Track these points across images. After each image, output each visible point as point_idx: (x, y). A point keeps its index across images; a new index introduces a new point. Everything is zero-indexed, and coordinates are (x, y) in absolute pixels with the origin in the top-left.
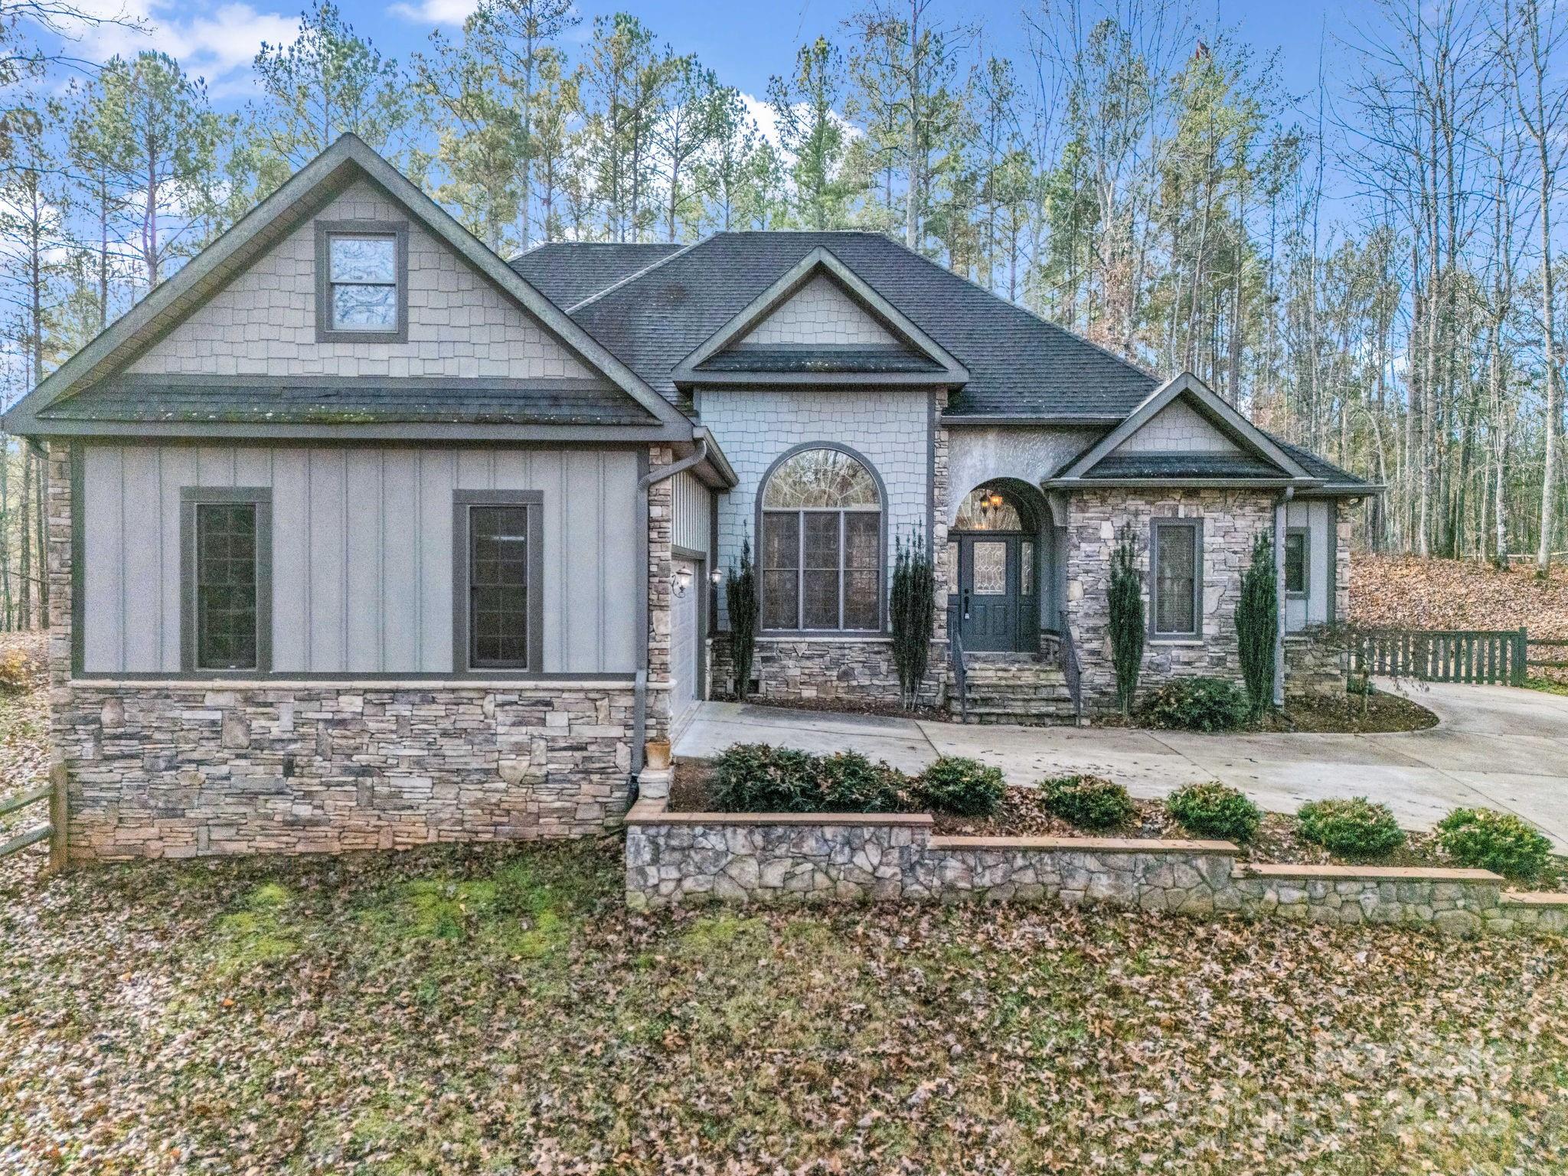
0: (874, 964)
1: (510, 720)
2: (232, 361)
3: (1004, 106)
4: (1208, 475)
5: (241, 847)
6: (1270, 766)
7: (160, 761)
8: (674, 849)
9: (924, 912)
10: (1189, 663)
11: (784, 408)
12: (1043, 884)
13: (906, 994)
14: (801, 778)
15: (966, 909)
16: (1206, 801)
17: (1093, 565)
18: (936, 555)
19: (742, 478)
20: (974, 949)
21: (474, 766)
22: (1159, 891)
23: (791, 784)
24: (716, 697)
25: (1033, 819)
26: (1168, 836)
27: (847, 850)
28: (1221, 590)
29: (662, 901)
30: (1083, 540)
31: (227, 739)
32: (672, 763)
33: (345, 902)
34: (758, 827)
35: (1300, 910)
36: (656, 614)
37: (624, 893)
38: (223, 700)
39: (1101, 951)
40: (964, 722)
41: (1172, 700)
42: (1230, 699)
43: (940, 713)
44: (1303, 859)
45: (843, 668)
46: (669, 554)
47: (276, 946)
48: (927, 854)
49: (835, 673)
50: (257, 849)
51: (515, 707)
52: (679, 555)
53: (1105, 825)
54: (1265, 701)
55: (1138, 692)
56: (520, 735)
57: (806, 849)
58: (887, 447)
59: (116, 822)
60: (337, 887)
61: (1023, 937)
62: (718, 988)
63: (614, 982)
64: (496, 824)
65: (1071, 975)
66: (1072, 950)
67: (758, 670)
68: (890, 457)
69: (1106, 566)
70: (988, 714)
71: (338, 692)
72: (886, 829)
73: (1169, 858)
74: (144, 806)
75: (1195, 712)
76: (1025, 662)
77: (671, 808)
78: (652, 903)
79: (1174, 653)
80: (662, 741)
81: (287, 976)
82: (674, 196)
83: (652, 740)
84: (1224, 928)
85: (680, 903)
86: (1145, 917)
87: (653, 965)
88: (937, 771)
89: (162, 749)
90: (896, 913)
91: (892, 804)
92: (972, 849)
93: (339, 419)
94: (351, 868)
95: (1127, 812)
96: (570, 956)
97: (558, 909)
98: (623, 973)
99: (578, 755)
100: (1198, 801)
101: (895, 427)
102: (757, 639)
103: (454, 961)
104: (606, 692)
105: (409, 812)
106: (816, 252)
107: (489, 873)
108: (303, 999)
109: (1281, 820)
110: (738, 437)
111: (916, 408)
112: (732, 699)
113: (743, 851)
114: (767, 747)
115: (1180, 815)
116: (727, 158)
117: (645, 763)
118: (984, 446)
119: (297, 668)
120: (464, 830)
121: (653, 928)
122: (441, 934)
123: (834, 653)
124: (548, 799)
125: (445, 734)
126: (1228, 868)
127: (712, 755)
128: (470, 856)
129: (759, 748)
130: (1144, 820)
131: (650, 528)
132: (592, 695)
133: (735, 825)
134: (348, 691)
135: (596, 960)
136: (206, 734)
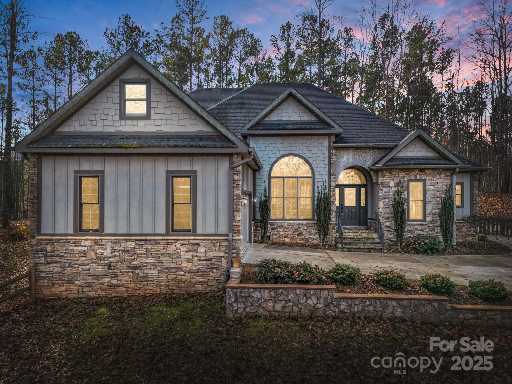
0: (316, 340)
1: (185, 250)
2: (91, 127)
3: (350, 43)
4: (428, 164)
5: (93, 294)
6: (454, 267)
7: (66, 264)
8: (243, 297)
9: (333, 321)
10: (421, 230)
11: (278, 142)
12: (376, 311)
13: (328, 352)
14: (288, 272)
15: (348, 320)
16: (435, 281)
17: (387, 196)
18: (331, 192)
19: (264, 166)
20: (352, 335)
21: (173, 266)
22: (419, 314)
23: (284, 273)
24: (255, 242)
25: (371, 287)
26: (421, 294)
27: (305, 298)
28: (433, 205)
29: (239, 315)
30: (383, 187)
31: (89, 257)
32: (241, 266)
33: (128, 314)
34: (272, 289)
35: (472, 322)
36: (236, 213)
37: (225, 312)
38: (88, 243)
39: (400, 337)
40: (343, 251)
41: (416, 243)
42: (437, 243)
43: (334, 247)
44: (472, 302)
45: (299, 232)
46: (240, 192)
47: (104, 331)
48: (334, 300)
49: (296, 234)
50: (99, 295)
51: (187, 246)
52: (243, 192)
53: (398, 289)
54: (450, 244)
55: (404, 240)
56: (189, 255)
57: (290, 297)
58: (314, 155)
59: (51, 285)
60: (126, 309)
61: (370, 331)
62: (259, 349)
63: (222, 345)
64: (180, 287)
65: (389, 346)
66: (389, 336)
67: (270, 232)
68: (315, 159)
69: (391, 196)
70: (351, 248)
71: (127, 241)
72: (319, 291)
73: (423, 302)
74: (61, 280)
75: (425, 247)
76: (363, 230)
77: (241, 282)
78: (235, 316)
79: (416, 226)
80: (238, 258)
81: (107, 341)
82: (239, 75)
83: (234, 257)
84: (445, 328)
85: (245, 316)
86: (415, 324)
87: (236, 339)
88: (336, 269)
89: (67, 260)
90: (323, 321)
91: (321, 281)
92: (350, 298)
93: (127, 146)
94: (130, 302)
95: (406, 284)
96: (206, 335)
97: (202, 318)
98: (225, 342)
99: (208, 262)
100: (432, 281)
101: (317, 148)
102: (269, 222)
103: (165, 337)
104: (218, 241)
105: (151, 282)
106: (289, 89)
107: (178, 304)
108: (112, 350)
109: (463, 288)
110: (262, 152)
111: (324, 141)
112: (261, 243)
113: (267, 298)
114: (275, 260)
115: (425, 286)
116: (257, 62)
117: (232, 265)
118: (348, 155)
119: (113, 232)
120: (169, 289)
121: (236, 325)
122: (161, 327)
123: (296, 227)
124: (198, 278)
125: (163, 255)
126: (445, 306)
127: (256, 263)
128: (171, 298)
129: (272, 260)
130: (412, 287)
131: (233, 183)
132: (213, 242)
133: (265, 288)
134: (130, 240)
135: (216, 337)
136: (82, 255)
